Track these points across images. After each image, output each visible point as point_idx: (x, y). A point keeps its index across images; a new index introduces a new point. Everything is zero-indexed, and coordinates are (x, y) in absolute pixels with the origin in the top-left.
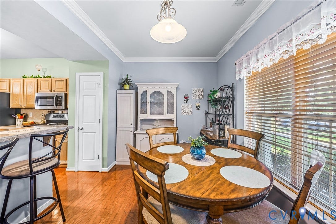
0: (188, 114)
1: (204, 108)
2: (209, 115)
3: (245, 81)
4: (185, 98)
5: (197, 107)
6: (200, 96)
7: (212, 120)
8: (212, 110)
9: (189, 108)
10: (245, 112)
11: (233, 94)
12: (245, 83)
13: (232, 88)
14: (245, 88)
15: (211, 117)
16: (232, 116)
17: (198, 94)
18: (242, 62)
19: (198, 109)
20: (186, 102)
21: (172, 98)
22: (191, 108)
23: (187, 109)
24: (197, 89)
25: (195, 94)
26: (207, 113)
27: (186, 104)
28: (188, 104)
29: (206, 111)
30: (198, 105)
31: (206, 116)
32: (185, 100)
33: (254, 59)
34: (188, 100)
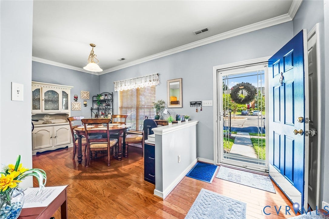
0: (77, 110)
1: (90, 105)
2: (93, 111)
3: (119, 92)
4: (75, 97)
5: (84, 104)
6: (87, 97)
7: (96, 114)
8: (95, 106)
9: (78, 105)
10: (119, 107)
11: (112, 98)
12: (119, 94)
13: (112, 95)
14: (119, 96)
15: (95, 112)
16: (112, 110)
17: (85, 95)
18: (118, 84)
19: (86, 106)
20: (76, 101)
21: (66, 97)
22: (80, 106)
23: (76, 106)
24: (84, 92)
25: (83, 95)
26: (92, 109)
27: (76, 102)
28: (77, 102)
29: (91, 108)
30: (85, 103)
31: (91, 111)
32: (74, 99)
33: (123, 85)
34: (77, 99)
